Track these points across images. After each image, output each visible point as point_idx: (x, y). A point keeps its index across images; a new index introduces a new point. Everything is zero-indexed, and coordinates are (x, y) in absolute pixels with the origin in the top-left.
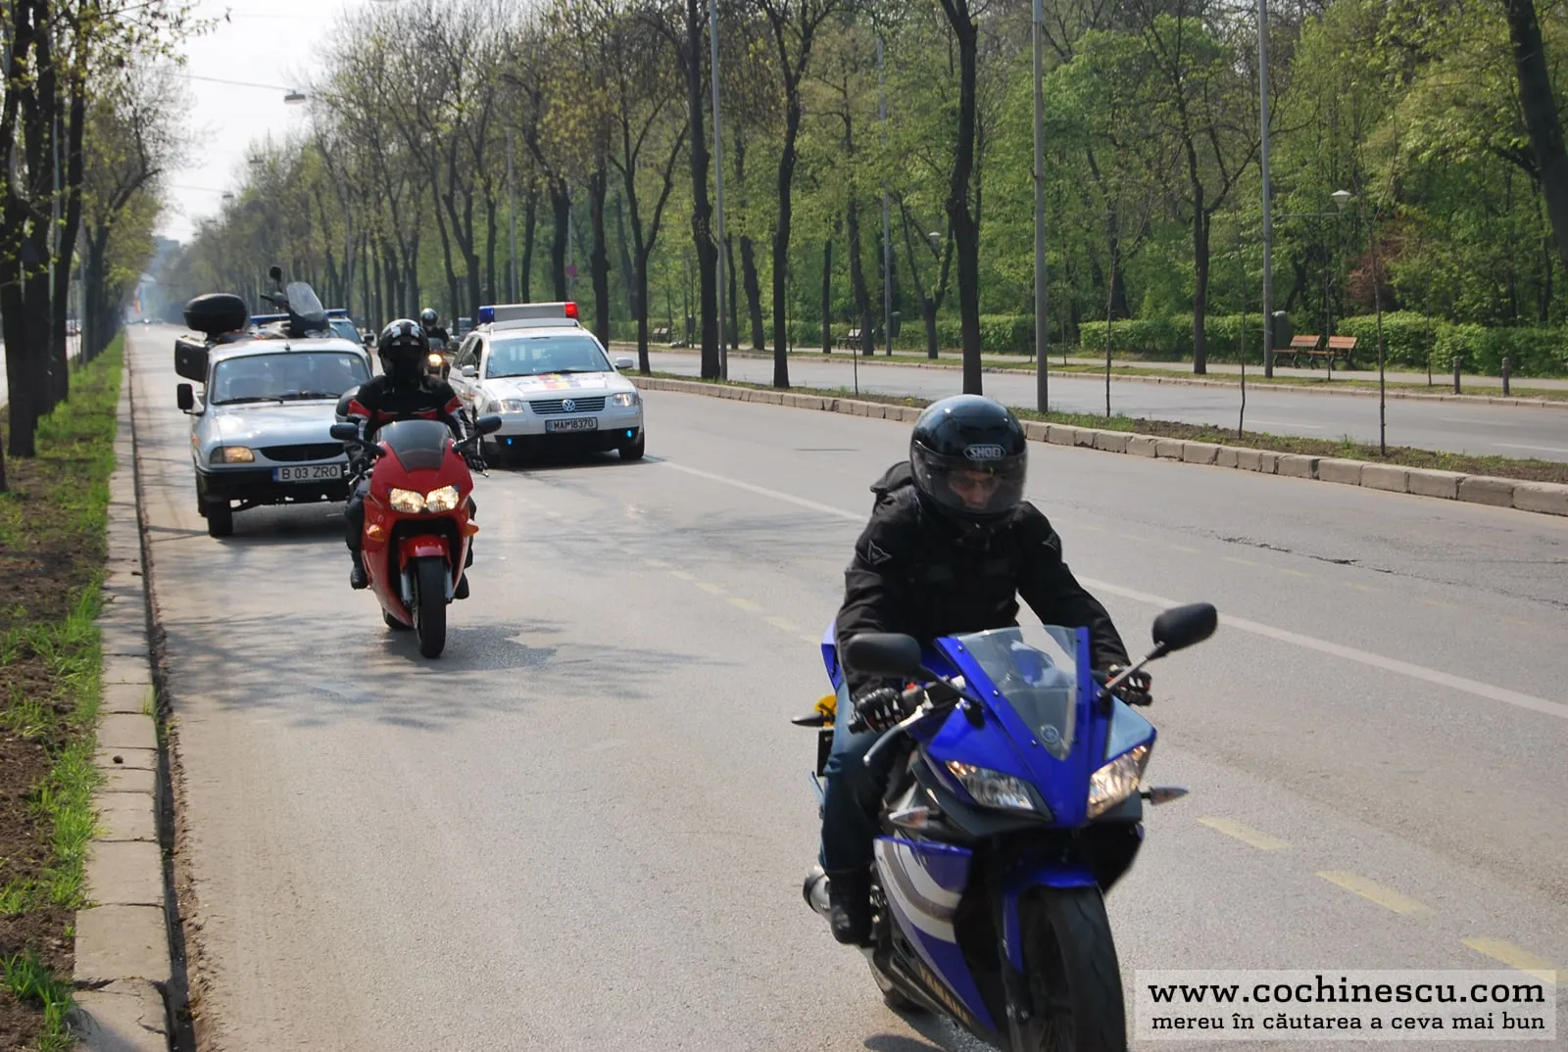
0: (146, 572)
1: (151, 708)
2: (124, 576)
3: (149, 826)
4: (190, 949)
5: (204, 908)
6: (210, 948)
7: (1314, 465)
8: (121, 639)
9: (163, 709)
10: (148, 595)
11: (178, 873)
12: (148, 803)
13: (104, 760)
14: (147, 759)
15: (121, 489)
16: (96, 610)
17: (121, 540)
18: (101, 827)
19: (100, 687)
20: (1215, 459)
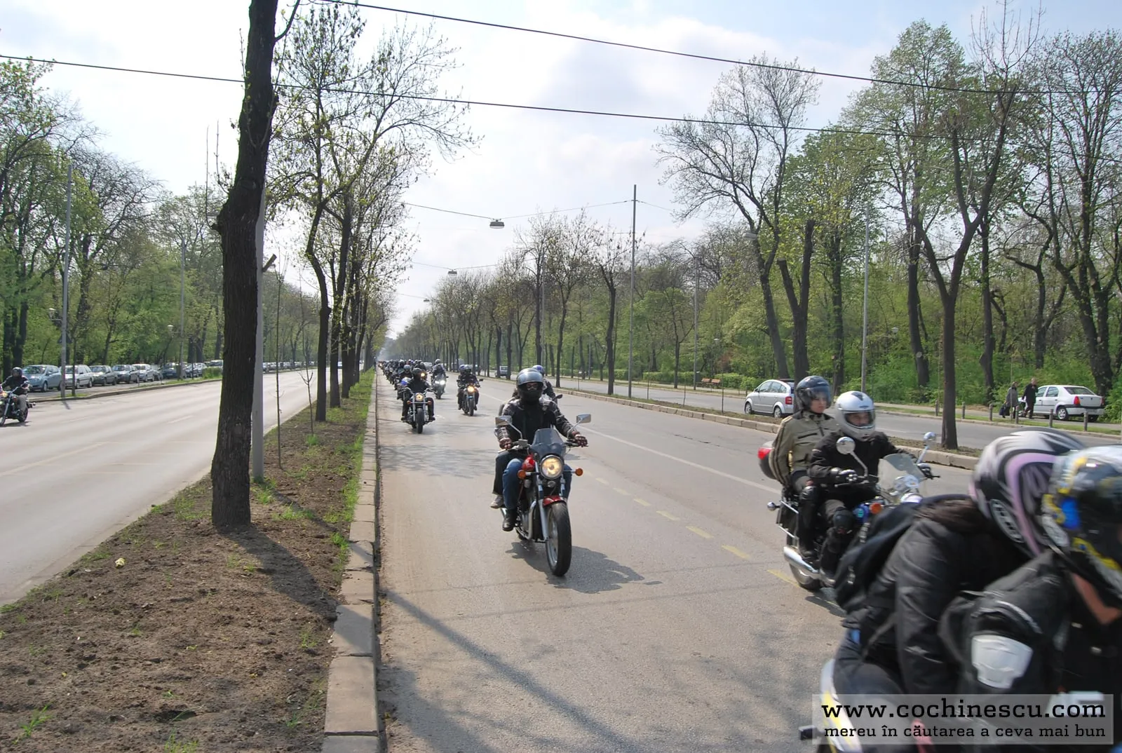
0: (377, 432)
1: (375, 468)
2: (371, 432)
3: (372, 500)
4: (381, 534)
5: (385, 524)
6: (386, 534)
7: (703, 415)
8: (369, 450)
9: (378, 471)
10: (377, 437)
11: (380, 514)
12: (373, 495)
13: (361, 483)
14: (373, 483)
15: (372, 408)
16: (362, 441)
17: (371, 421)
18: (359, 501)
19: (362, 463)
20: (676, 412)
